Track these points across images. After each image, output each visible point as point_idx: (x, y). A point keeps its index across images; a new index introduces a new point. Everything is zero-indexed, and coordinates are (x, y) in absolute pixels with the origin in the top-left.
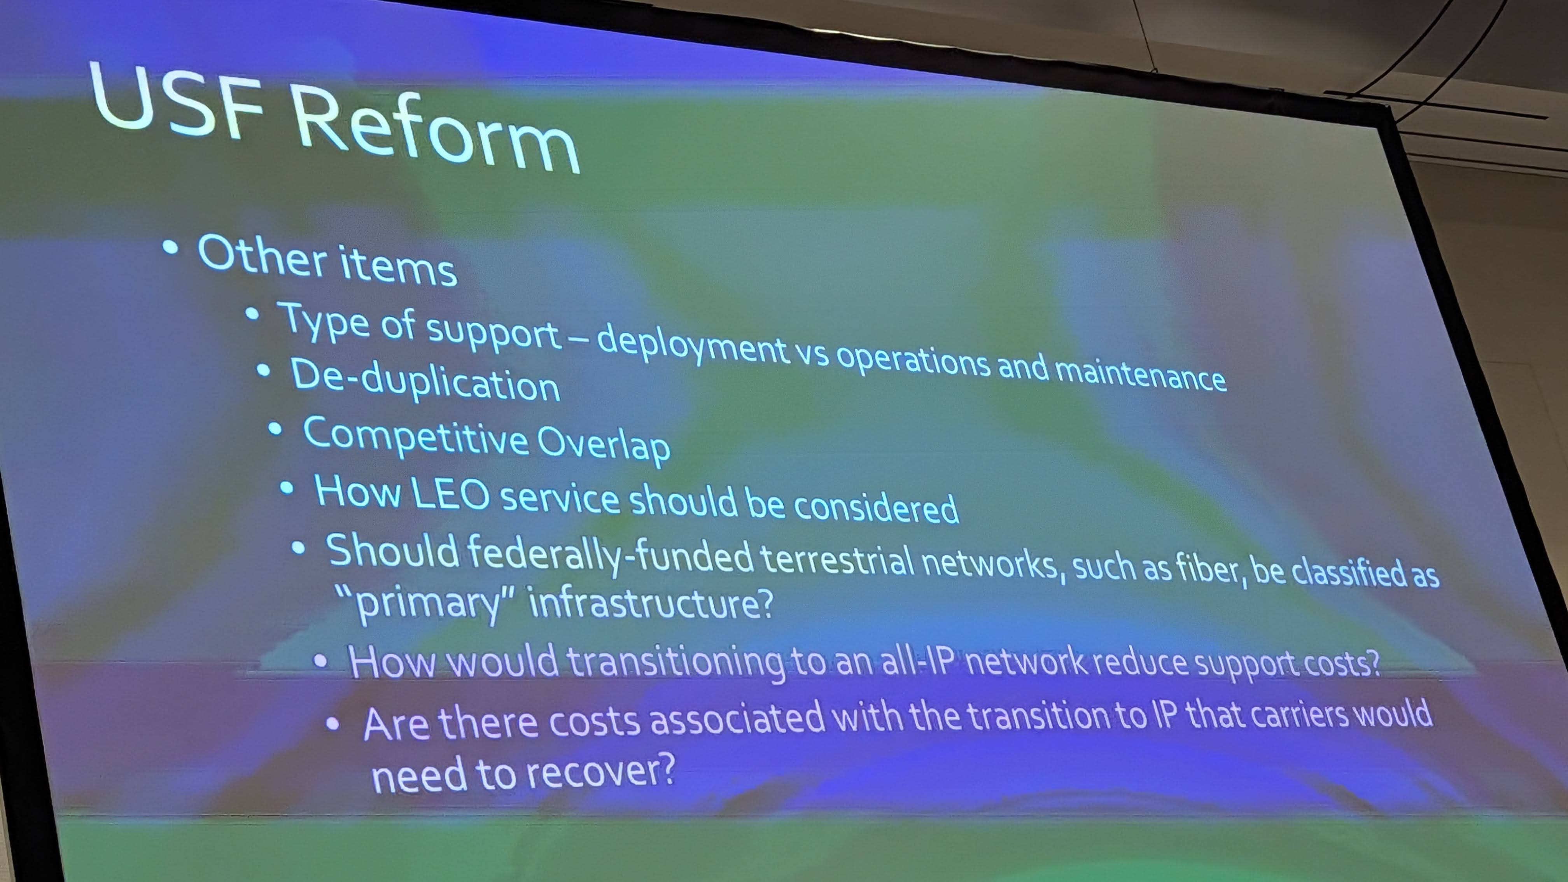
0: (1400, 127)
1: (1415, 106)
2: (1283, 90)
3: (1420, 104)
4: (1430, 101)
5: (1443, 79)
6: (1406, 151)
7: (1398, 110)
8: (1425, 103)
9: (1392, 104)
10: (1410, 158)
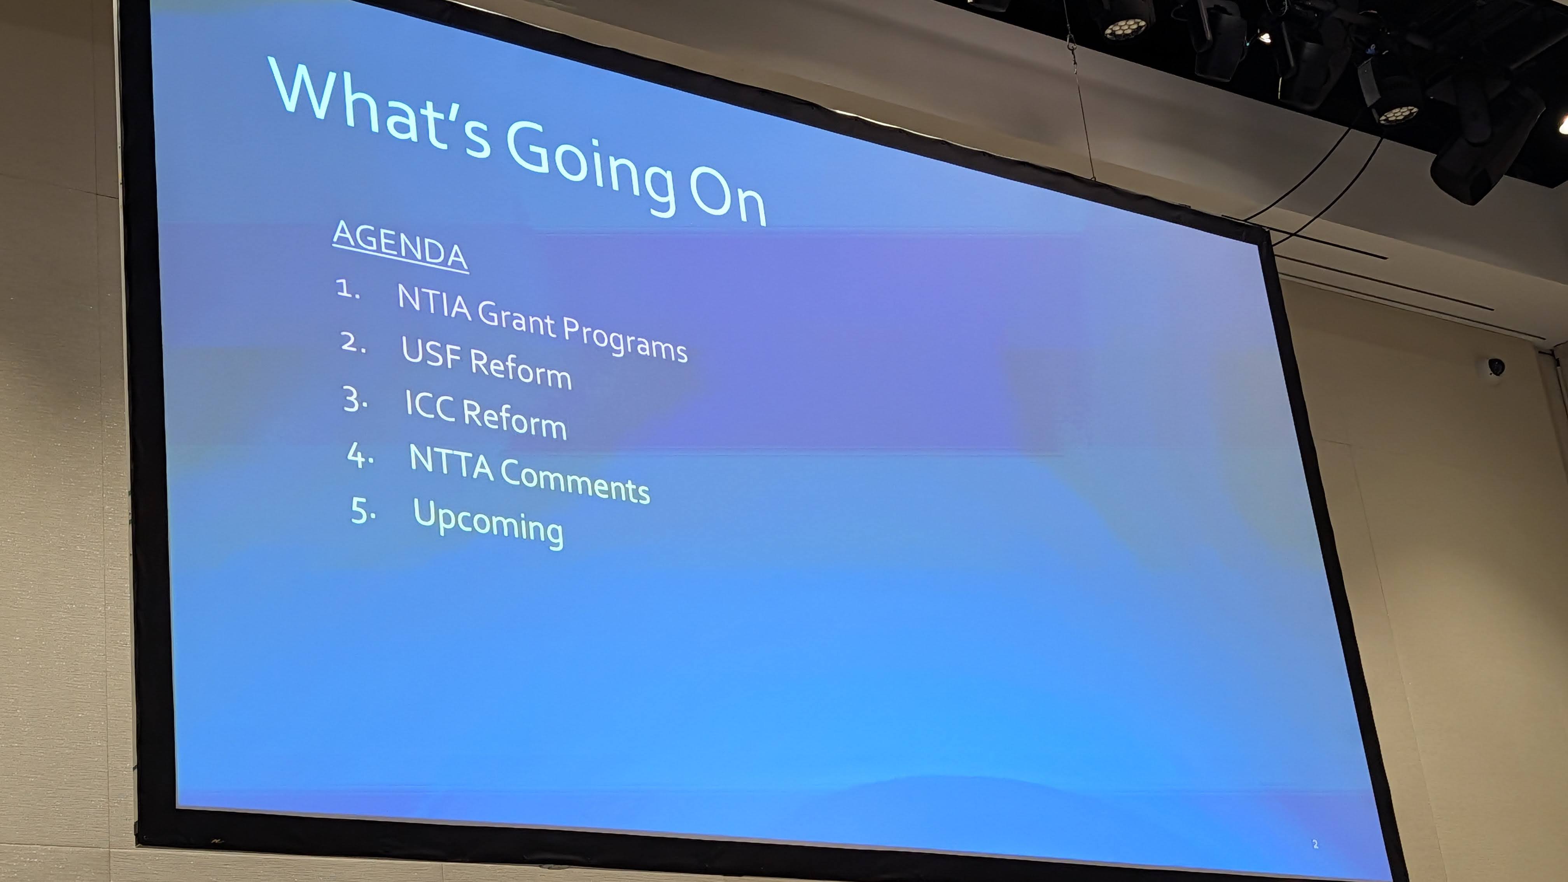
0: (1276, 250)
1: (1288, 236)
2: (1190, 207)
3: (1291, 235)
4: (1299, 233)
5: (1312, 218)
6: (1279, 271)
7: (1275, 237)
8: (1295, 234)
9: (1271, 231)
10: (1280, 276)
